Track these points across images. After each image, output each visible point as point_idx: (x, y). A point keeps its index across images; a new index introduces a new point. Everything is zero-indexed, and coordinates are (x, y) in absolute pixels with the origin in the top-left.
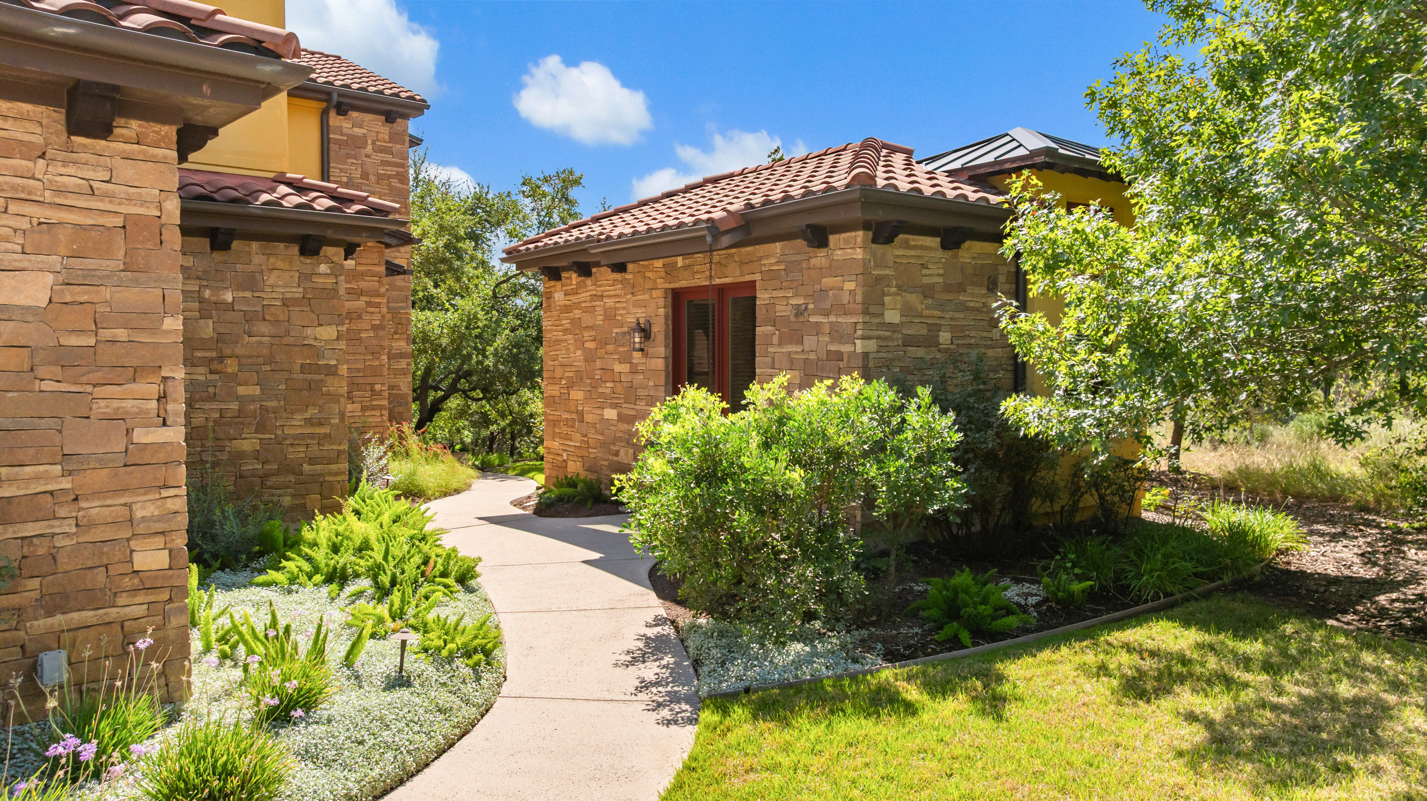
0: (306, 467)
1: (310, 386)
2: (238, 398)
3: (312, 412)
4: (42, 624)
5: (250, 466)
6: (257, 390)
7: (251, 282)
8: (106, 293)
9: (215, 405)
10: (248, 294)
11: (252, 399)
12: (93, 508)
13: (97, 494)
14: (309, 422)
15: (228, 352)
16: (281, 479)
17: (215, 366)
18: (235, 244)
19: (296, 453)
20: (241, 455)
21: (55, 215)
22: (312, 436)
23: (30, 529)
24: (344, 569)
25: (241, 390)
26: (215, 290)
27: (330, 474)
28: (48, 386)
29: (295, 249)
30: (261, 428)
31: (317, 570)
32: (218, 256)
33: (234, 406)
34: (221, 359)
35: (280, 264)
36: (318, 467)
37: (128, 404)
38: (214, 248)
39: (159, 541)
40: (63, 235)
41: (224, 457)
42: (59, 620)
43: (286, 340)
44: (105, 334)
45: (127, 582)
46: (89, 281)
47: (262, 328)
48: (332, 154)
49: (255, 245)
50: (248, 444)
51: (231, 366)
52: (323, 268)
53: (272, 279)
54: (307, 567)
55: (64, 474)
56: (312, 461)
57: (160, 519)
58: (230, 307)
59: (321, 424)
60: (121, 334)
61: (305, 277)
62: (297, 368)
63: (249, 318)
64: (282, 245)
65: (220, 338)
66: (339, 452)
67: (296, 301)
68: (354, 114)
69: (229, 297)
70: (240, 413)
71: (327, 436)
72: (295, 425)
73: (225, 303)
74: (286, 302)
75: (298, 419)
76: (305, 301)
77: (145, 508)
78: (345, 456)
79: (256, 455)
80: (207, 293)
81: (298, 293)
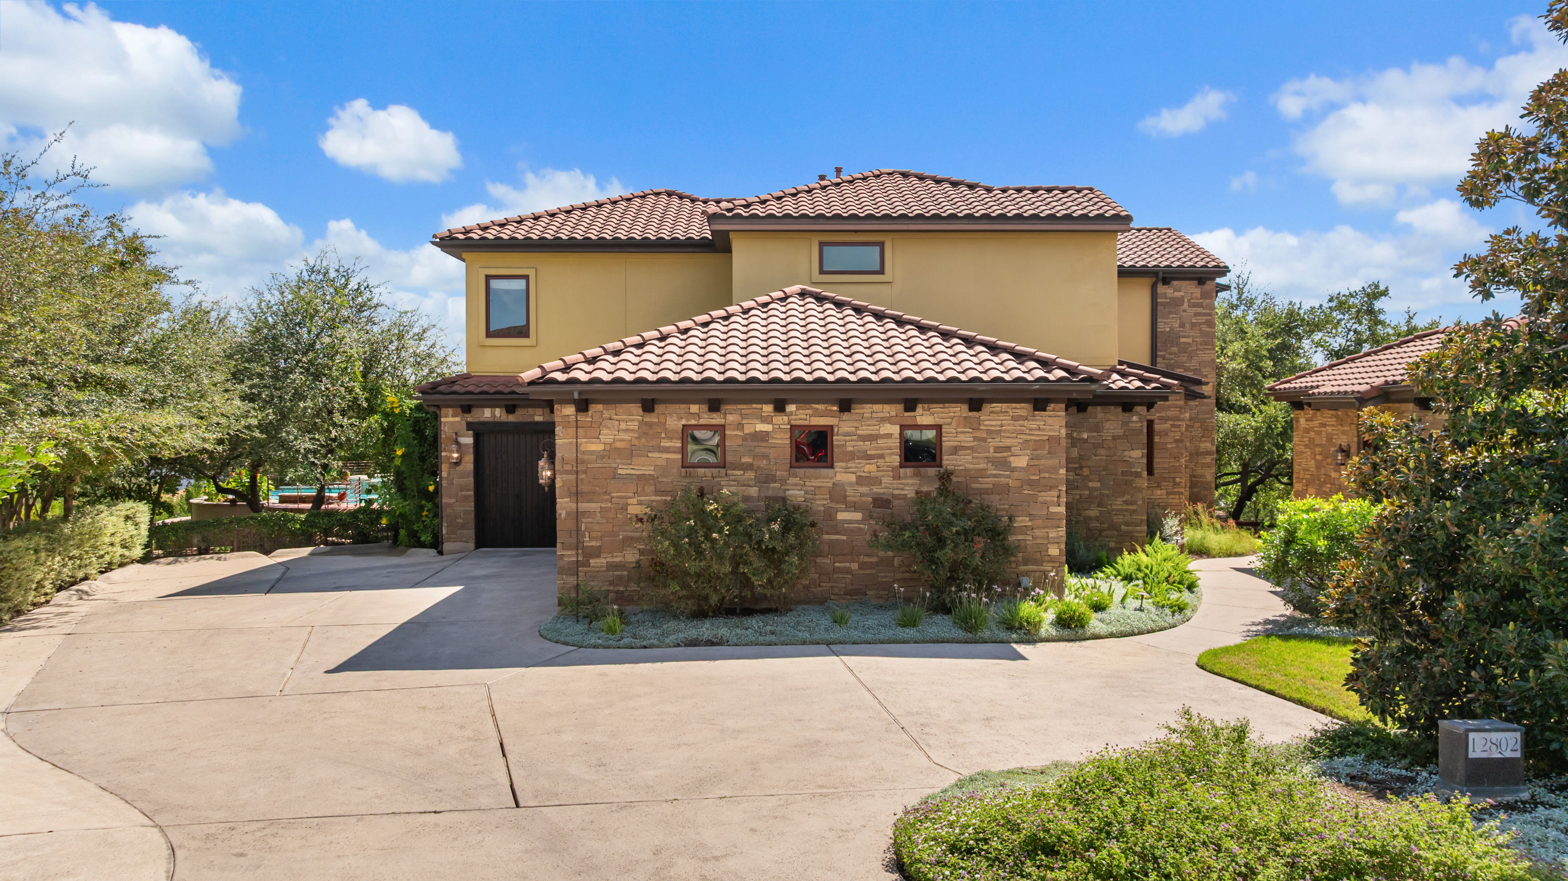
0: (1123, 527)
1: (1126, 483)
2: (1089, 488)
3: (1127, 497)
4: (1023, 568)
5: (1094, 524)
6: (1098, 485)
7: (1097, 428)
8: (1043, 462)
9: (1078, 492)
10: (1095, 434)
11: (1096, 489)
12: (1037, 532)
13: (1038, 528)
14: (1125, 502)
15: (1084, 464)
16: (1110, 533)
17: (1078, 472)
18: (1089, 408)
19: (1118, 519)
20: (1089, 519)
21: (1029, 438)
22: (1127, 510)
23: (1020, 537)
24: (1131, 575)
25: (1091, 484)
26: (1079, 432)
27: (1137, 532)
28: (1026, 492)
29: (1120, 409)
30: (1100, 505)
31: (1119, 574)
32: (1081, 415)
33: (1087, 492)
34: (1081, 468)
35: (1112, 418)
36: (1130, 528)
37: (1048, 498)
38: (1078, 411)
39: (1056, 546)
40: (1031, 444)
41: (1082, 519)
42: (1026, 568)
43: (1114, 458)
44: (1042, 475)
45: (1046, 558)
46: (1037, 458)
47: (1102, 452)
48: (1159, 312)
49: (1099, 408)
50: (1093, 512)
51: (1086, 472)
52: (1135, 418)
53: (1107, 425)
54: (1115, 573)
55: (1030, 520)
56: (1127, 524)
57: (1057, 538)
58: (1086, 441)
59: (1131, 504)
60: (1047, 475)
61: (1125, 424)
62: (1120, 473)
63: (1096, 446)
64: (1113, 407)
65: (1081, 458)
66: (1142, 520)
67: (1119, 437)
68: (1175, 283)
69: (1085, 436)
70: (1090, 496)
71: (1135, 511)
72: (1118, 504)
73: (1083, 439)
74: (1114, 438)
75: (1120, 500)
76: (1125, 437)
77: (1052, 534)
78: (1145, 523)
79: (1097, 519)
80: (1075, 435)
81: (1120, 432)
